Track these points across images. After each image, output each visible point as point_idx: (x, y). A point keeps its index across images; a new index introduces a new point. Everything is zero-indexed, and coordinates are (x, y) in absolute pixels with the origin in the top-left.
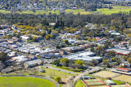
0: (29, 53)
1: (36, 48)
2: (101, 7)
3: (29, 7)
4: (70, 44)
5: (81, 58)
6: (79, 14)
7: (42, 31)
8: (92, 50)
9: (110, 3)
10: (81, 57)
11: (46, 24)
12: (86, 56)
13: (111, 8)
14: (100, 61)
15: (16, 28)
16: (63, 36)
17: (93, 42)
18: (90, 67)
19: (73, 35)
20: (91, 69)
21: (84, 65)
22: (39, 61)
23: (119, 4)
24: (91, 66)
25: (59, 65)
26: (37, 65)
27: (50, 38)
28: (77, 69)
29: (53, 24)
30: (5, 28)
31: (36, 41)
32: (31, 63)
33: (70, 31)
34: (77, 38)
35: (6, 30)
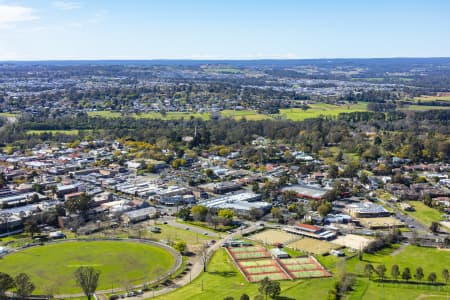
0: (136, 195)
1: (151, 184)
2: (287, 107)
3: (155, 105)
4: (217, 178)
5: (231, 206)
6: (244, 120)
7: (167, 153)
8: (255, 190)
9: (305, 98)
10: (232, 202)
11: (176, 138)
12: (241, 201)
13: (306, 108)
14: (267, 211)
15: (120, 147)
16: (204, 162)
17: (260, 174)
18: (247, 222)
19: (224, 160)
20: (247, 226)
21: (235, 219)
22: (151, 211)
23: (322, 100)
24: (250, 220)
25: (188, 218)
26: (147, 218)
27: (179, 164)
28: (221, 226)
29: (189, 139)
30: (99, 146)
31: (154, 170)
32: (135, 214)
33: (221, 151)
34: (231, 165)
35: (101, 151)
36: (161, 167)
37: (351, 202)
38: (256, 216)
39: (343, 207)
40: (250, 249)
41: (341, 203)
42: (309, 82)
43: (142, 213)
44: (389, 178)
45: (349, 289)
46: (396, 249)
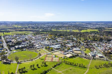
1: (46, 42)
2: (84, 30)
4: (58, 42)
5: (54, 47)
6: (73, 32)
7: (53, 37)
8: (61, 44)
9: (88, 28)
12: (57, 46)
13: (86, 30)
14: (59, 48)
16: (58, 39)
17: (65, 42)
18: (55, 50)
20: (54, 51)
21: (53, 49)
22: (41, 47)
25: (46, 48)
27: (53, 39)
28: (50, 50)
31: (49, 40)
32: (38, 47)
33: (62, 37)
34: (62, 40)
36: (51, 39)
37: (76, 48)
38: (57, 49)
39: (73, 48)
40: (51, 55)
41: (74, 48)
42: (92, 25)
43: (40, 47)
44: (86, 44)
45: (59, 65)
46: (76, 57)
